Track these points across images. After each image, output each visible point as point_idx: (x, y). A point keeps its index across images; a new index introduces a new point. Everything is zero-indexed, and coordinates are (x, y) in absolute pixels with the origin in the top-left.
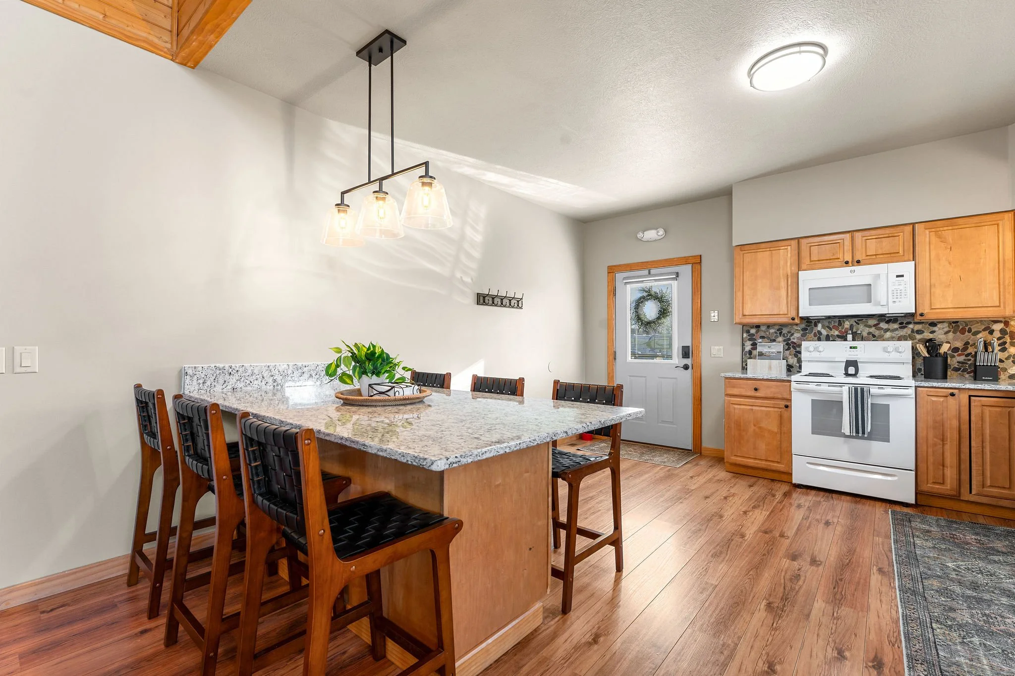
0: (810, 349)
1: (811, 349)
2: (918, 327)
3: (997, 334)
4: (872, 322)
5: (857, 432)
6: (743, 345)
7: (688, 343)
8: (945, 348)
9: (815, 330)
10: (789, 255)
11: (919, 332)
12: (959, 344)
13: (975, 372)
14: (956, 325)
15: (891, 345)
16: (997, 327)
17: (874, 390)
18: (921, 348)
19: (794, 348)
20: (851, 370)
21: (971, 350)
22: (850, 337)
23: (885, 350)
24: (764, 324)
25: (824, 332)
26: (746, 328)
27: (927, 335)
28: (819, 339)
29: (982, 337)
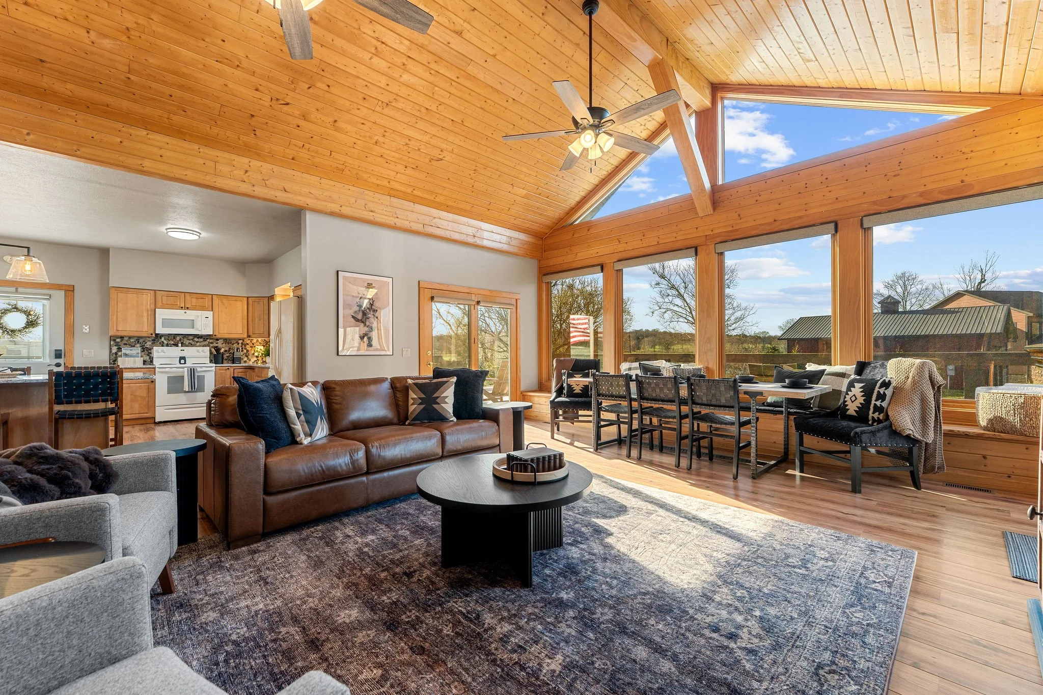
0: (157, 351)
1: (160, 351)
2: (211, 341)
3: (240, 345)
4: (191, 337)
5: (192, 389)
6: (111, 349)
7: (61, 347)
8: (222, 350)
9: (160, 341)
10: (149, 298)
11: (212, 343)
12: (227, 349)
13: (233, 360)
14: (227, 341)
15: (200, 349)
16: (240, 342)
17: (199, 369)
18: (213, 350)
19: (147, 351)
20: (182, 361)
21: (231, 351)
22: (180, 345)
23: (198, 351)
24: (126, 336)
25: (165, 342)
26: (113, 338)
27: (215, 345)
28: (163, 346)
29: (235, 346)
